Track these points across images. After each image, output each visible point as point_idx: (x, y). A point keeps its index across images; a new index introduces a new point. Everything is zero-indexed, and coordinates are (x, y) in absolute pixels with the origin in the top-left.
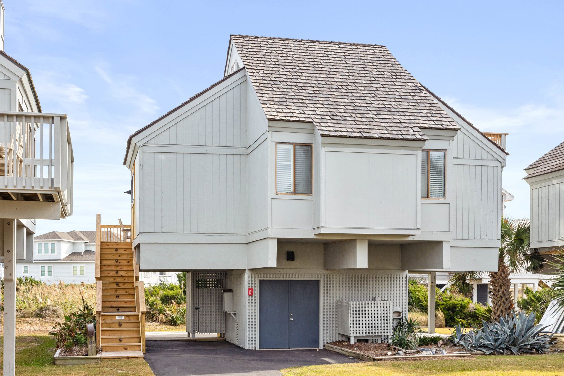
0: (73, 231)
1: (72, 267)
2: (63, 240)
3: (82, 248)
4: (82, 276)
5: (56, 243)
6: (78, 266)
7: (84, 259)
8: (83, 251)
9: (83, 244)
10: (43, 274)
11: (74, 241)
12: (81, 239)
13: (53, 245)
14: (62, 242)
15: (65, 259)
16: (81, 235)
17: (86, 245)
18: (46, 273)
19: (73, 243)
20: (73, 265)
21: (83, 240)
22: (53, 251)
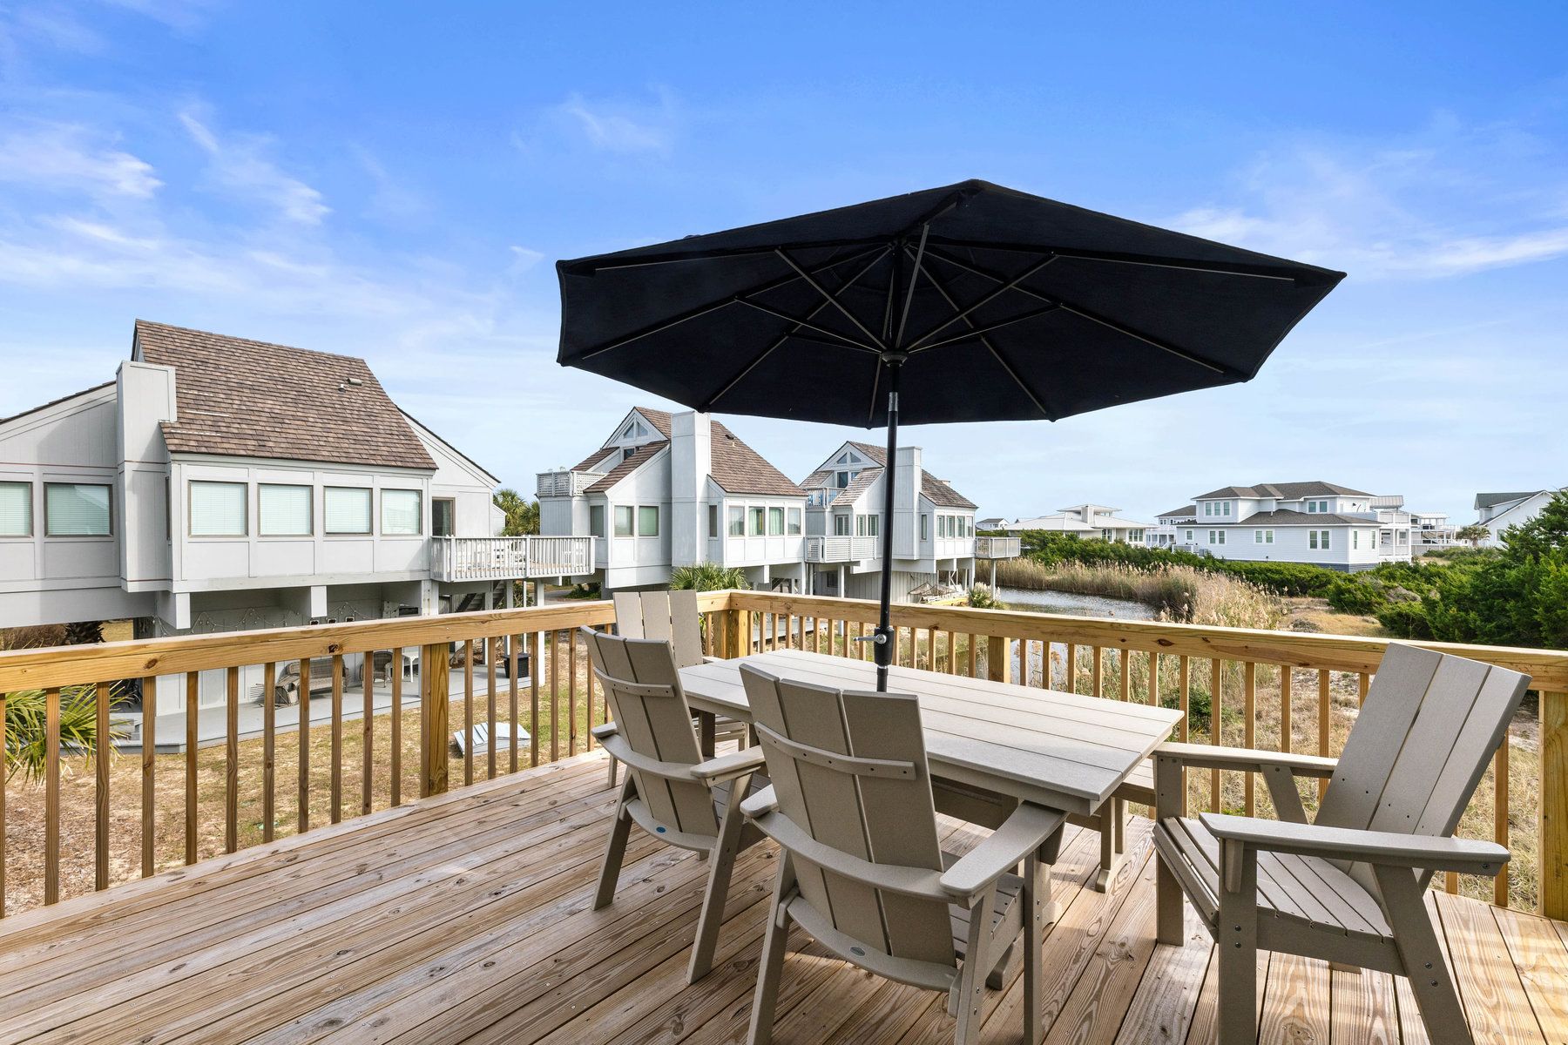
0: (1261, 485)
1: (1255, 533)
2: (1242, 497)
3: (1272, 507)
4: (1270, 544)
5: (1230, 502)
6: (1264, 531)
7: (1273, 523)
8: (1274, 510)
9: (1274, 502)
10: (1213, 541)
11: (1259, 498)
12: (1271, 495)
13: (1226, 505)
14: (1240, 500)
15: (1242, 523)
16: (1272, 490)
17: (1279, 503)
18: (1217, 540)
19: (1259, 501)
20: (1255, 530)
21: (1274, 495)
22: (1227, 512)
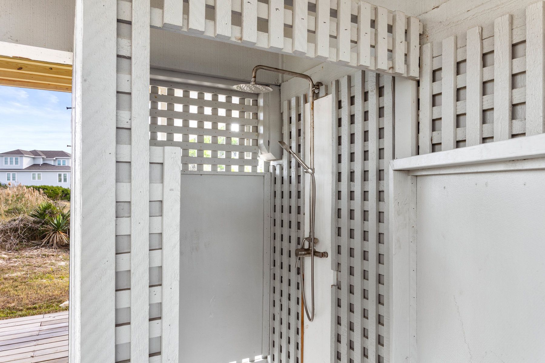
0: (35, 150)
1: (32, 175)
2: (25, 155)
3: (41, 162)
4: (40, 180)
5: (19, 158)
6: (37, 174)
7: (41, 169)
8: (42, 163)
9: (42, 159)
10: (9, 179)
11: (34, 157)
12: (40, 155)
13: (16, 159)
14: (24, 157)
15: (25, 169)
16: (40, 153)
17: (44, 160)
18: (11, 178)
19: (34, 158)
20: (32, 173)
21: (41, 156)
22: (17, 163)
